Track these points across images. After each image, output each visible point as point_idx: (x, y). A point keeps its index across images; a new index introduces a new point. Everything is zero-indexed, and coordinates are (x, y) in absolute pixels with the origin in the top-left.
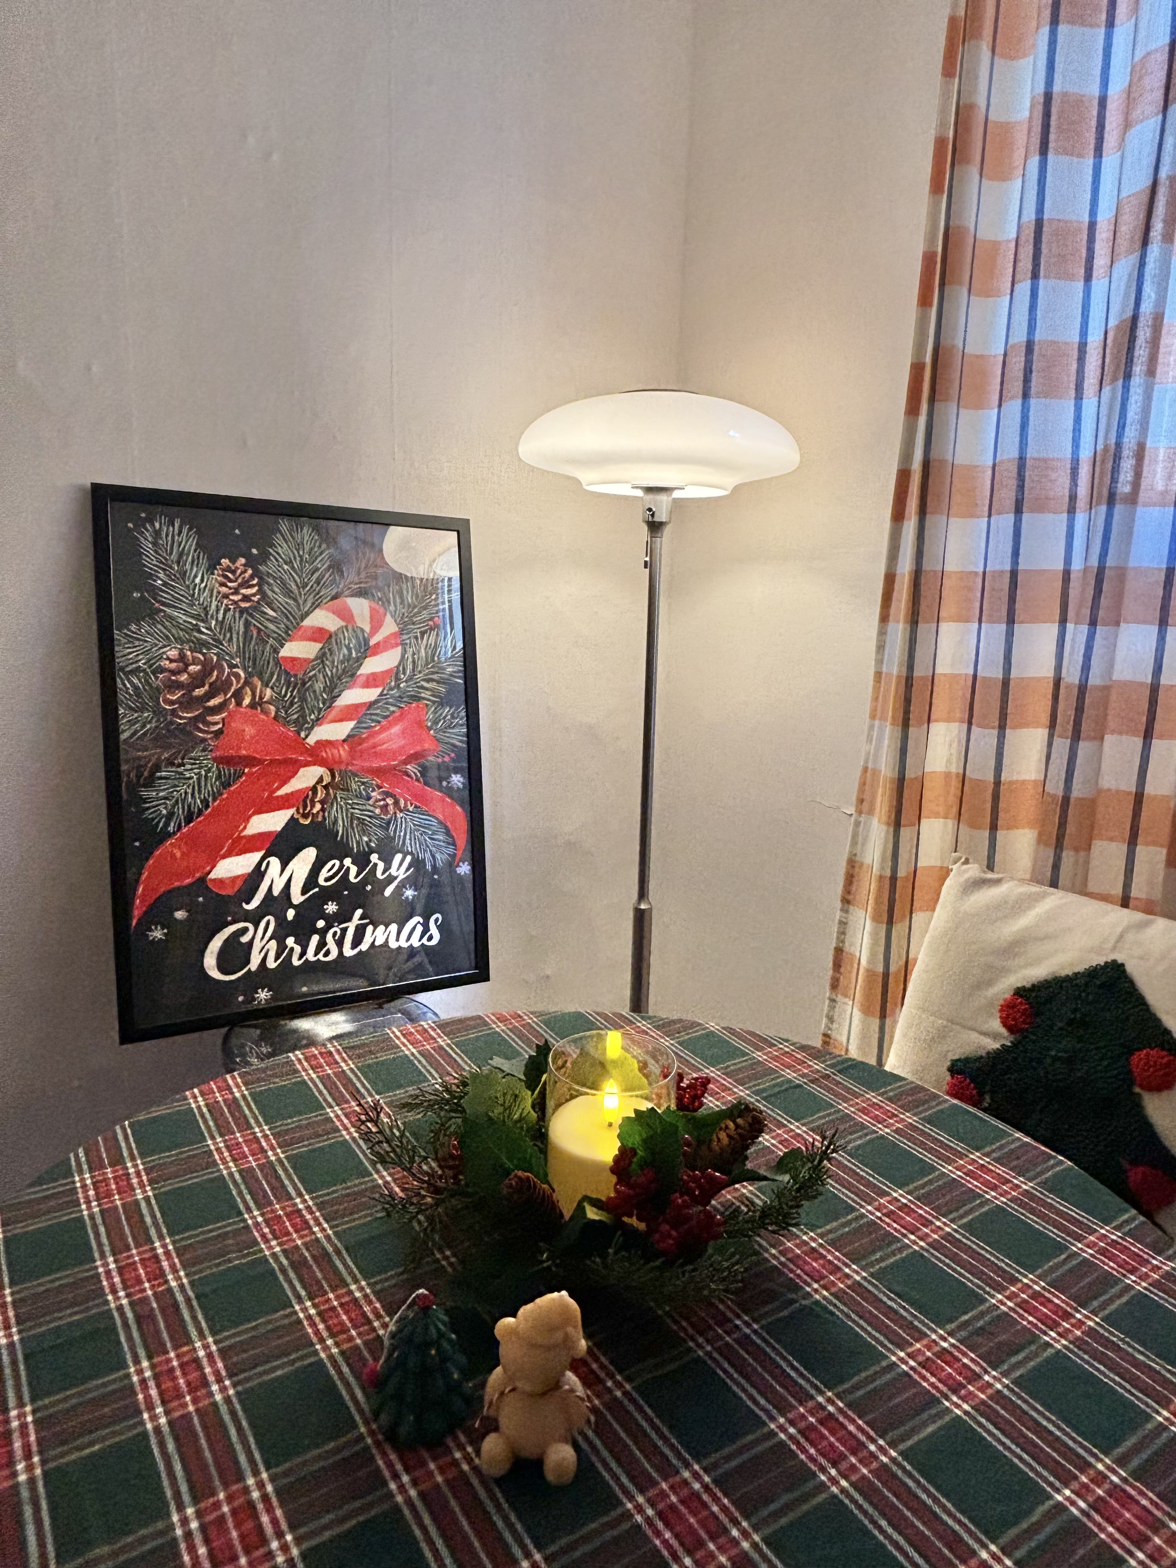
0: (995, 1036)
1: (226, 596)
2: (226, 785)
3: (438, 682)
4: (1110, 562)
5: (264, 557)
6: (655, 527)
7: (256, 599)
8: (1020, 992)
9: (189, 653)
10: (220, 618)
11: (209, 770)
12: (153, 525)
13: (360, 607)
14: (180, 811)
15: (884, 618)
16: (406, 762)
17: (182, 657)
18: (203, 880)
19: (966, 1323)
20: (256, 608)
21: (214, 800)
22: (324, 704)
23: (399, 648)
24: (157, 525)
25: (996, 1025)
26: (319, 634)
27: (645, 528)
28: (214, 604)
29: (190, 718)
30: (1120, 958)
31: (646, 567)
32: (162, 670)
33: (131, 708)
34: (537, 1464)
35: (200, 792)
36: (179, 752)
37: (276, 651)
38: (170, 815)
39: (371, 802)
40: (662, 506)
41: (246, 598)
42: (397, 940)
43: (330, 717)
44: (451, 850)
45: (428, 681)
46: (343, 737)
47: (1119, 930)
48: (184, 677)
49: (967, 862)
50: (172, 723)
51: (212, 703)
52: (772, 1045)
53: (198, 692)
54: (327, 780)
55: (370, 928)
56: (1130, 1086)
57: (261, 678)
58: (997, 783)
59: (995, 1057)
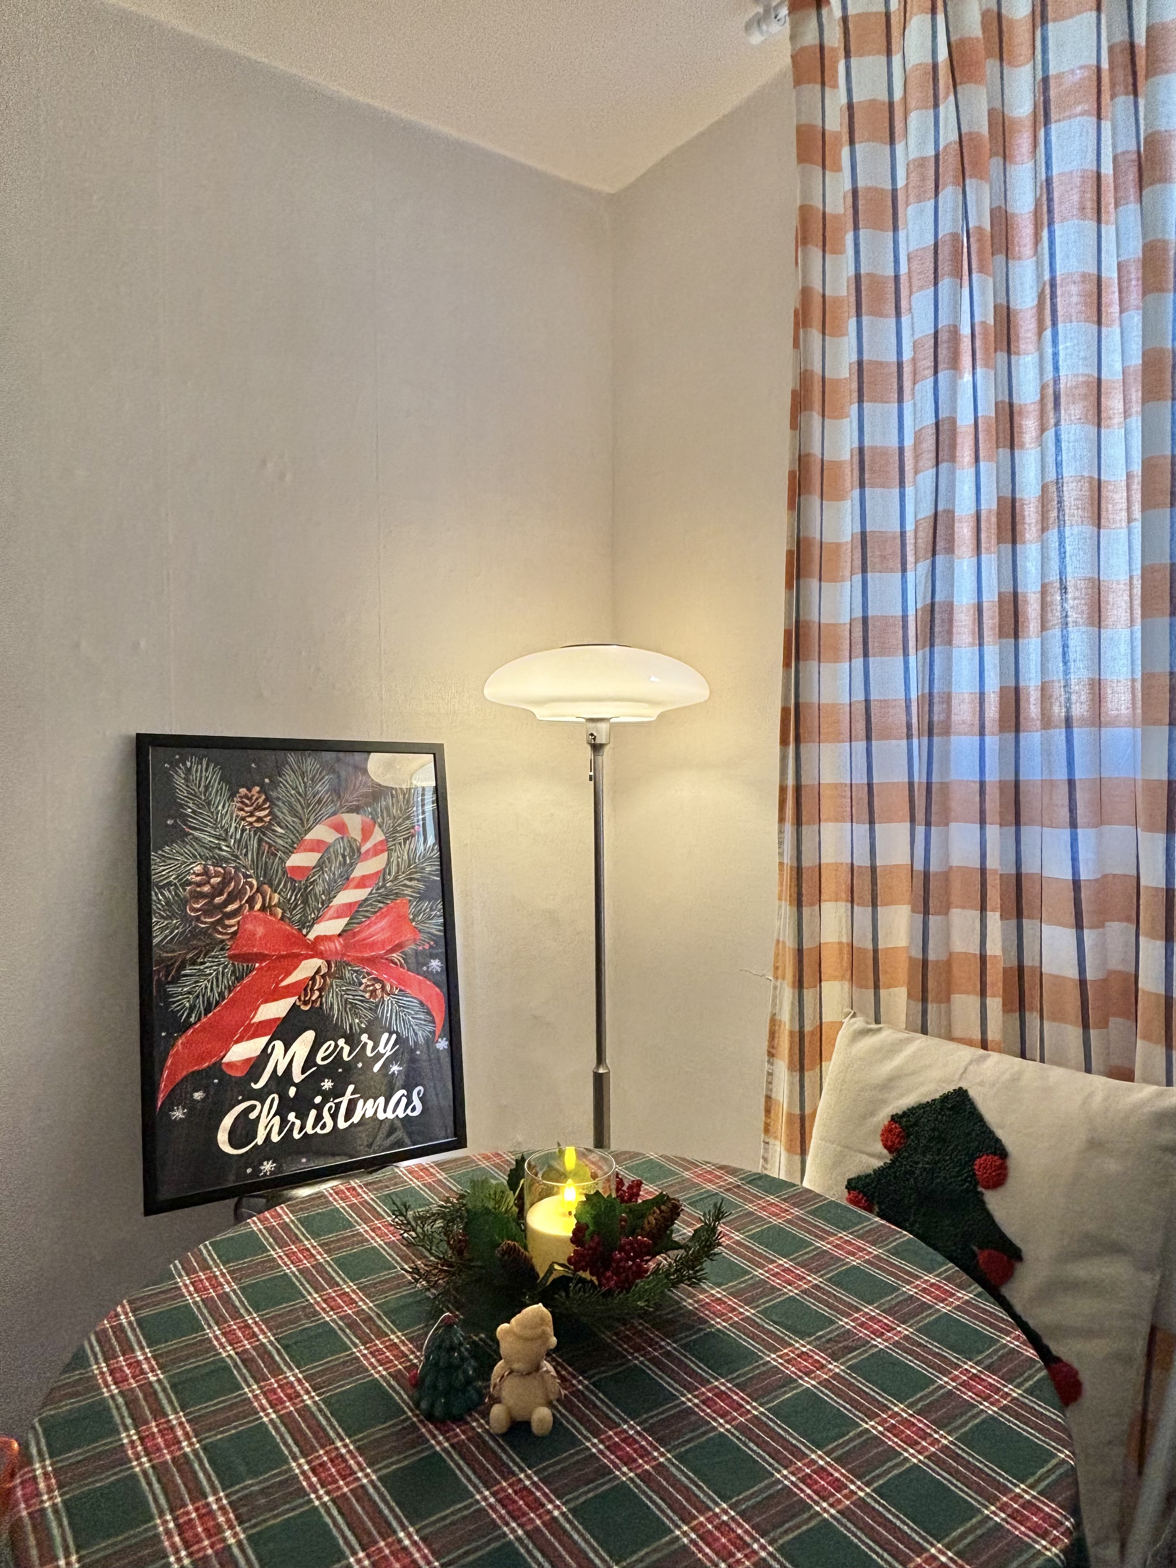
0: (879, 1157)
1: (243, 819)
2: (239, 979)
3: (418, 880)
4: (935, 779)
5: (274, 784)
6: (597, 748)
7: (267, 819)
8: (895, 1118)
9: (211, 868)
10: (238, 836)
11: (225, 967)
12: (184, 764)
13: (354, 822)
14: (201, 1005)
15: (782, 820)
16: (392, 951)
17: (206, 872)
18: (218, 1064)
19: (821, 1337)
20: (269, 827)
21: (230, 992)
22: (323, 904)
23: (386, 854)
24: (188, 764)
25: (879, 1147)
26: (317, 846)
27: (589, 748)
28: (234, 825)
29: (212, 923)
30: (964, 1085)
31: (591, 779)
32: (189, 883)
33: (162, 917)
34: (527, 1424)
35: (218, 986)
36: (201, 951)
37: (283, 861)
38: (192, 1009)
39: (362, 988)
40: (602, 733)
41: (259, 819)
42: (385, 1111)
43: (328, 916)
44: (429, 1028)
45: (411, 879)
46: (338, 932)
47: (963, 1064)
48: (206, 889)
49: (854, 1016)
50: (197, 926)
51: (230, 908)
52: (698, 1166)
53: (218, 900)
54: (324, 970)
55: (361, 1102)
56: (975, 1187)
57: (271, 886)
58: (876, 951)
59: (880, 1173)
